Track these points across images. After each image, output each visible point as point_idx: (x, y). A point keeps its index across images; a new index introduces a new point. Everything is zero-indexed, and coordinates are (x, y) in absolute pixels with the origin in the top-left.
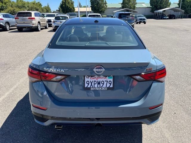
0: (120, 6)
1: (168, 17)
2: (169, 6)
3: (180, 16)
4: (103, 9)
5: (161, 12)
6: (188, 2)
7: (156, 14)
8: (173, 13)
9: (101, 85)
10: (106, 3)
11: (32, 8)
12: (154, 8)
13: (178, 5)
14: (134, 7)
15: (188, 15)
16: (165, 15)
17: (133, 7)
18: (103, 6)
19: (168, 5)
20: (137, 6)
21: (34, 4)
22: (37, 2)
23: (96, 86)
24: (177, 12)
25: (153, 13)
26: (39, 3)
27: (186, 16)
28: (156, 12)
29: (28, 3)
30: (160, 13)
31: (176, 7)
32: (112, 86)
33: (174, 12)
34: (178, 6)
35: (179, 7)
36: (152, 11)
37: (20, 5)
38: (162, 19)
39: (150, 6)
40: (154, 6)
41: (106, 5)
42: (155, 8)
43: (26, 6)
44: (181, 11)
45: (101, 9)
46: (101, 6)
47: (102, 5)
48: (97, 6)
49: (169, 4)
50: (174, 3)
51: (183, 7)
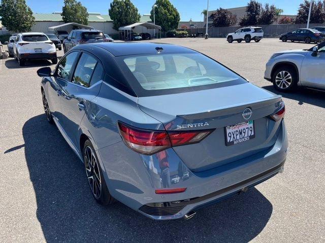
0: (60, 18)
1: (140, 37)
2: (139, 20)
3: (156, 34)
4: (27, 24)
5: (130, 29)
6: (163, 15)
7: (123, 33)
8: (145, 30)
9: (243, 134)
10: (31, 13)
12: (117, 23)
13: (150, 18)
14: (86, 20)
15: (166, 33)
16: (135, 33)
17: (83, 21)
18: (27, 19)
19: (136, 19)
20: (90, 19)
23: (238, 137)
24: (151, 30)
25: (118, 30)
27: (164, 34)
28: (121, 28)
30: (129, 31)
31: (148, 22)
32: (253, 134)
33: (148, 28)
34: (151, 20)
35: (153, 21)
36: (116, 27)
38: (132, 40)
39: (109, 19)
40: (116, 20)
41: (31, 16)
42: (119, 23)
44: (157, 27)
45: (23, 23)
46: (22, 17)
47: (24, 17)
48: (13, 18)
49: (138, 17)
50: (144, 15)
51: (158, 21)
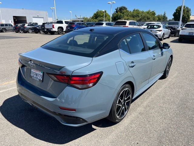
9: (37, 76)
11: (144, 17)
21: (148, 13)
22: (151, 11)
26: (153, 12)
29: (143, 12)
32: (42, 79)
37: (135, 14)
43: (140, 15)
